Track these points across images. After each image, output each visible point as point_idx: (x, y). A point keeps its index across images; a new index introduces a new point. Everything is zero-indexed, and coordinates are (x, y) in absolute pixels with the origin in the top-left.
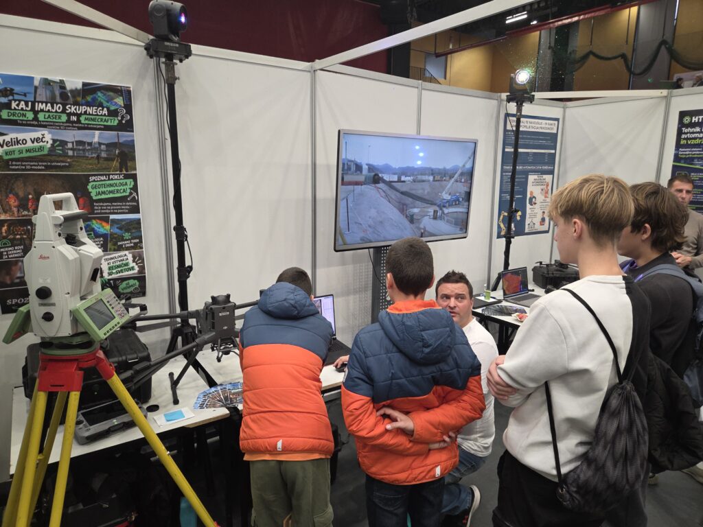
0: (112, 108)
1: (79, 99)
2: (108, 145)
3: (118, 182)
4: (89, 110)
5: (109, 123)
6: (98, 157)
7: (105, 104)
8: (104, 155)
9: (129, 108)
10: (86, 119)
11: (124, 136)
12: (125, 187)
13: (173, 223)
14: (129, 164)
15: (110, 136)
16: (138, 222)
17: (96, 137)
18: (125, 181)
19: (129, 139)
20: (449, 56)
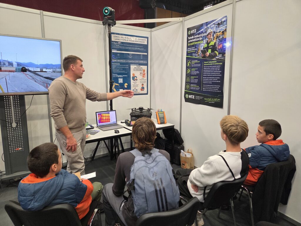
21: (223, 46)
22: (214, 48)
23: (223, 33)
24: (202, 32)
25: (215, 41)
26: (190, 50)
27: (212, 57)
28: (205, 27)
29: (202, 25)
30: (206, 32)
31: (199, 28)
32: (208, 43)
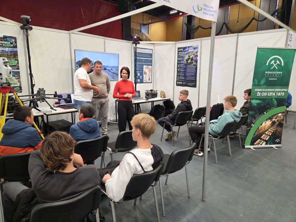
0: (11, 42)
1: (2, 40)
2: (10, 51)
3: (13, 61)
4: (5, 42)
5: (11, 46)
6: (8, 55)
7: (9, 41)
8: (9, 54)
9: (16, 42)
10: (4, 45)
11: (15, 49)
12: (15, 63)
13: (29, 73)
14: (16, 57)
15: (11, 49)
16: (19, 72)
17: (7, 49)
18: (15, 61)
19: (16, 50)
20: (150, 25)
21: (196, 59)
22: (192, 59)
23: (196, 52)
24: (186, 51)
25: (192, 56)
26: (179, 59)
27: (191, 63)
28: (188, 49)
29: (186, 47)
30: (188, 51)
31: (184, 48)
32: (189, 57)
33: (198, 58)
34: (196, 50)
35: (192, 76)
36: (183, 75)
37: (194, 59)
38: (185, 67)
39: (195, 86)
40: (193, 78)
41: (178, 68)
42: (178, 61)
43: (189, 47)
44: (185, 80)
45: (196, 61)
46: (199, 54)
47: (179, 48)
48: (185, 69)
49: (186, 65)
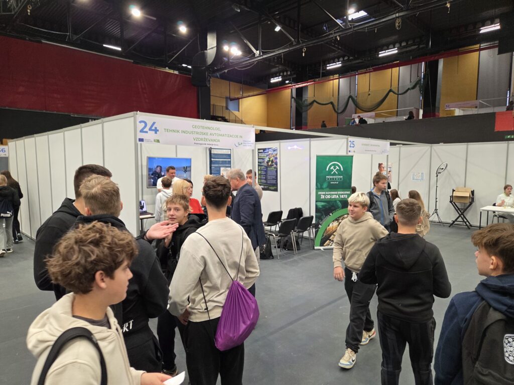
20: (240, 100)
22: (272, 162)
25: (272, 158)
26: (260, 160)
27: (271, 165)
29: (266, 149)
31: (264, 150)
32: (269, 159)
33: (278, 161)
34: (275, 152)
35: (273, 179)
36: (264, 178)
37: (275, 161)
38: (265, 169)
39: (276, 190)
40: (274, 182)
41: (259, 170)
42: (259, 163)
43: (269, 149)
44: (266, 183)
45: (276, 164)
46: (278, 156)
47: (259, 149)
48: (266, 171)
49: (266, 167)
